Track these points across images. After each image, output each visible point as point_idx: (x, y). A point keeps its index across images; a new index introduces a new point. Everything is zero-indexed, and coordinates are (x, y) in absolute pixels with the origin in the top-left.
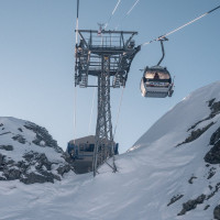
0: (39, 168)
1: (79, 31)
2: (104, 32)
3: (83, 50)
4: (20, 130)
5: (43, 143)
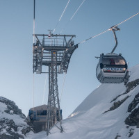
0: (9, 130)
1: (36, 35)
2: (52, 35)
3: (39, 48)
5: (12, 111)
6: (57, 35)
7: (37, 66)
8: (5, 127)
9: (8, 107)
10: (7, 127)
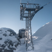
1: (22, 4)
2: (29, 4)
3: (23, 9)
4: (6, 32)
5: (12, 34)
6: (31, 4)
7: (21, 18)
8: (7, 45)
9: (11, 33)
10: (8, 45)
